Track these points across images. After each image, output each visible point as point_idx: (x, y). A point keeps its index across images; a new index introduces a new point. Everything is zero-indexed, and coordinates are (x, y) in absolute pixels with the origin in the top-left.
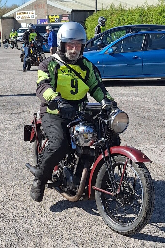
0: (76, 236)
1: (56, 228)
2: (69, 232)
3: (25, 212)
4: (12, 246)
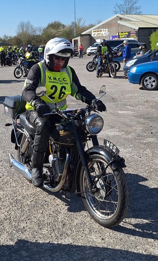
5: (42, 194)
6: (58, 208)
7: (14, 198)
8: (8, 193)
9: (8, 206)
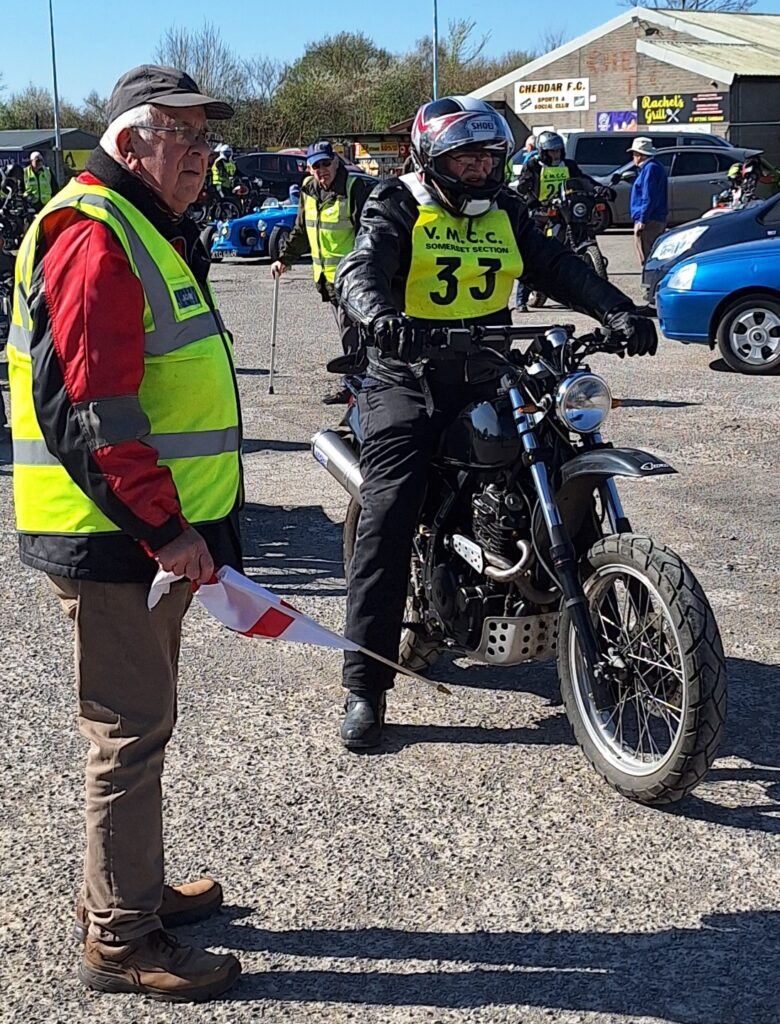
0: (597, 880)
1: (534, 851)
2: (577, 864)
3: (433, 797)
4: (373, 898)
5: (192, 840)
6: (259, 898)
7: (62, 857)
8: (36, 837)
9: (31, 894)
